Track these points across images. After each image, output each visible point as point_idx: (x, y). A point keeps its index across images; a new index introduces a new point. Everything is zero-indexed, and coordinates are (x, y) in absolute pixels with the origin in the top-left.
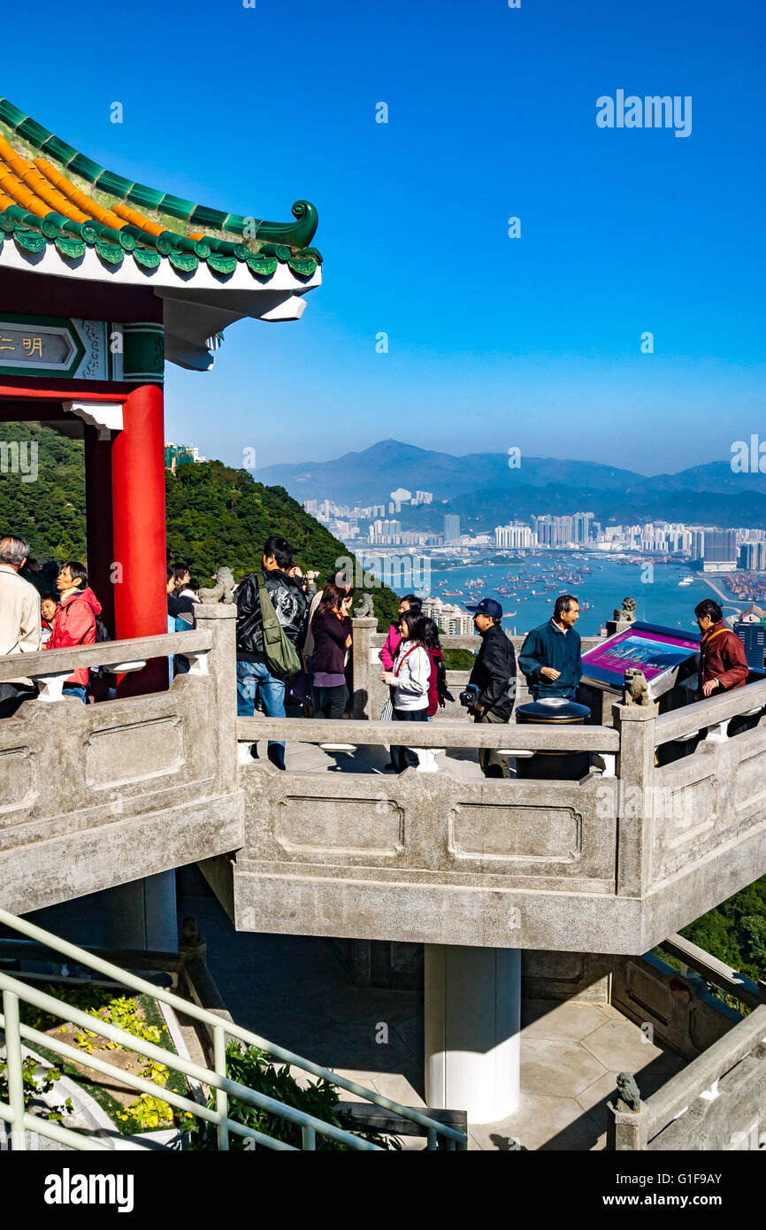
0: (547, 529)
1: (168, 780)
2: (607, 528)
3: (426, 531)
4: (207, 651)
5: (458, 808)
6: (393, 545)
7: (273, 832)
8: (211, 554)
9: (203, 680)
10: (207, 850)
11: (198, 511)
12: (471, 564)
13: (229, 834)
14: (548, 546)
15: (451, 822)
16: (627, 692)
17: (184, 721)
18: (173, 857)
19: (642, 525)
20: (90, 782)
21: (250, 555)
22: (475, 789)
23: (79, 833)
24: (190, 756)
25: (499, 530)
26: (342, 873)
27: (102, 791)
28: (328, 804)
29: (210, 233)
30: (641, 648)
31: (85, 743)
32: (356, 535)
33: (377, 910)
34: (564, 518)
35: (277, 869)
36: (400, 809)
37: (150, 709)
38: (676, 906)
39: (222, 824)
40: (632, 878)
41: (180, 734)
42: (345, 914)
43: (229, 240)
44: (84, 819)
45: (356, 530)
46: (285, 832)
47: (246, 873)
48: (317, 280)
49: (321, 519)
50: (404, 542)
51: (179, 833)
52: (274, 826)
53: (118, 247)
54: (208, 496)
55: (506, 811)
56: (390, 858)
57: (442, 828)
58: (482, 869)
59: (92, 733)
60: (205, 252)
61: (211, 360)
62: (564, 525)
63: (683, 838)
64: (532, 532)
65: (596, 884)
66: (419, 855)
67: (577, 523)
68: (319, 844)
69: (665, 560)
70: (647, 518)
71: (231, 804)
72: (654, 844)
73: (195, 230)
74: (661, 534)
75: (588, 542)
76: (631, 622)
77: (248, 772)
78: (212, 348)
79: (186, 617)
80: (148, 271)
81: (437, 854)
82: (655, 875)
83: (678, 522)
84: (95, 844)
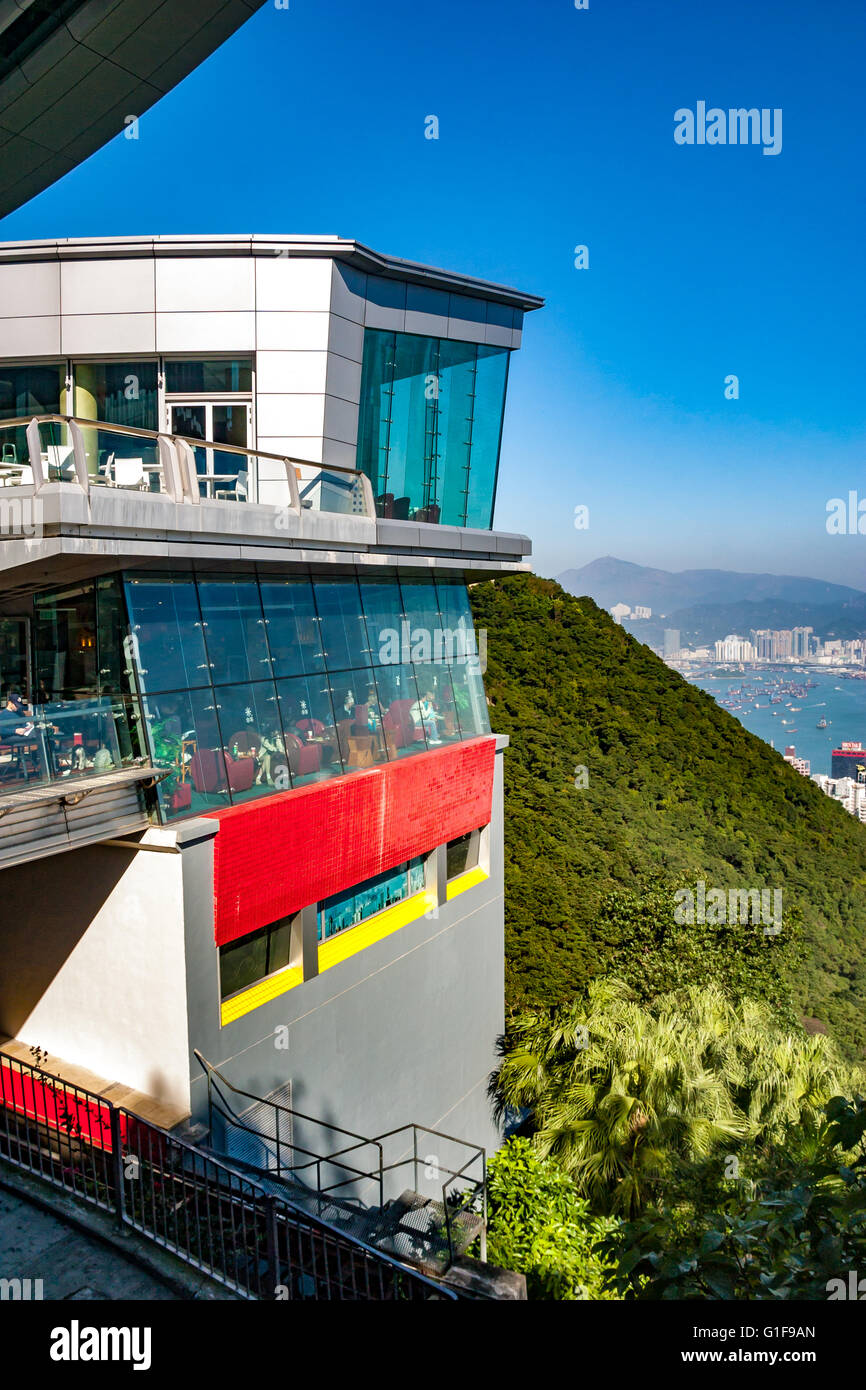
0: (767, 644)
2: (826, 643)
8: (543, 664)
14: (768, 660)
19: (862, 639)
25: (719, 644)
34: (784, 632)
62: (783, 640)
64: (752, 645)
67: (796, 637)
75: (808, 656)
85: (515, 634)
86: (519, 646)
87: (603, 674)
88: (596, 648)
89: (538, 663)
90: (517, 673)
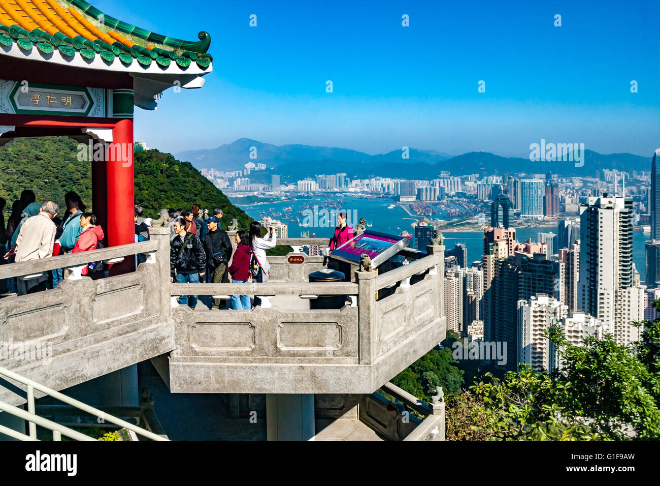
0: (323, 182)
1: (136, 317)
2: (353, 181)
3: (262, 183)
4: (155, 251)
5: (281, 325)
6: (246, 191)
7: (189, 341)
9: (153, 266)
10: (155, 352)
11: (146, 175)
12: (286, 199)
13: (167, 343)
14: (324, 190)
15: (278, 332)
16: (362, 265)
17: (144, 287)
18: (138, 356)
19: (370, 179)
20: (95, 320)
21: (173, 197)
22: (289, 315)
23: (90, 347)
24: (147, 304)
25: (299, 182)
26: (225, 360)
27: (102, 324)
28: (217, 326)
29: (157, 46)
30: (368, 243)
31: (93, 300)
32: (228, 186)
33: (242, 378)
34: (332, 176)
35: (192, 360)
36: (253, 327)
37: (126, 282)
38: (388, 368)
39: (163, 338)
40: (366, 356)
41: (142, 294)
42: (226, 381)
43: (167, 50)
44: (92, 340)
45: (228, 183)
46: (196, 341)
47: (176, 363)
48: (210, 69)
49: (209, 178)
50: (252, 189)
51: (141, 344)
52: (189, 338)
53: (111, 53)
54: (151, 167)
55: (305, 326)
56: (248, 352)
57: (274, 335)
58: (294, 355)
59: (97, 295)
60: (155, 56)
61: (156, 105)
62: (331, 179)
63: (390, 335)
64: (316, 183)
65: (349, 359)
66: (263, 349)
67: (338, 178)
68: (212, 346)
69: (381, 196)
70: (372, 176)
71: (168, 328)
72: (376, 339)
73: (150, 45)
74: (379, 183)
75: (344, 188)
76: (364, 230)
77: (176, 311)
78: (157, 99)
79: (144, 234)
80: (126, 65)
81: (271, 348)
82: (377, 354)
83: (388, 177)
84: (98, 352)
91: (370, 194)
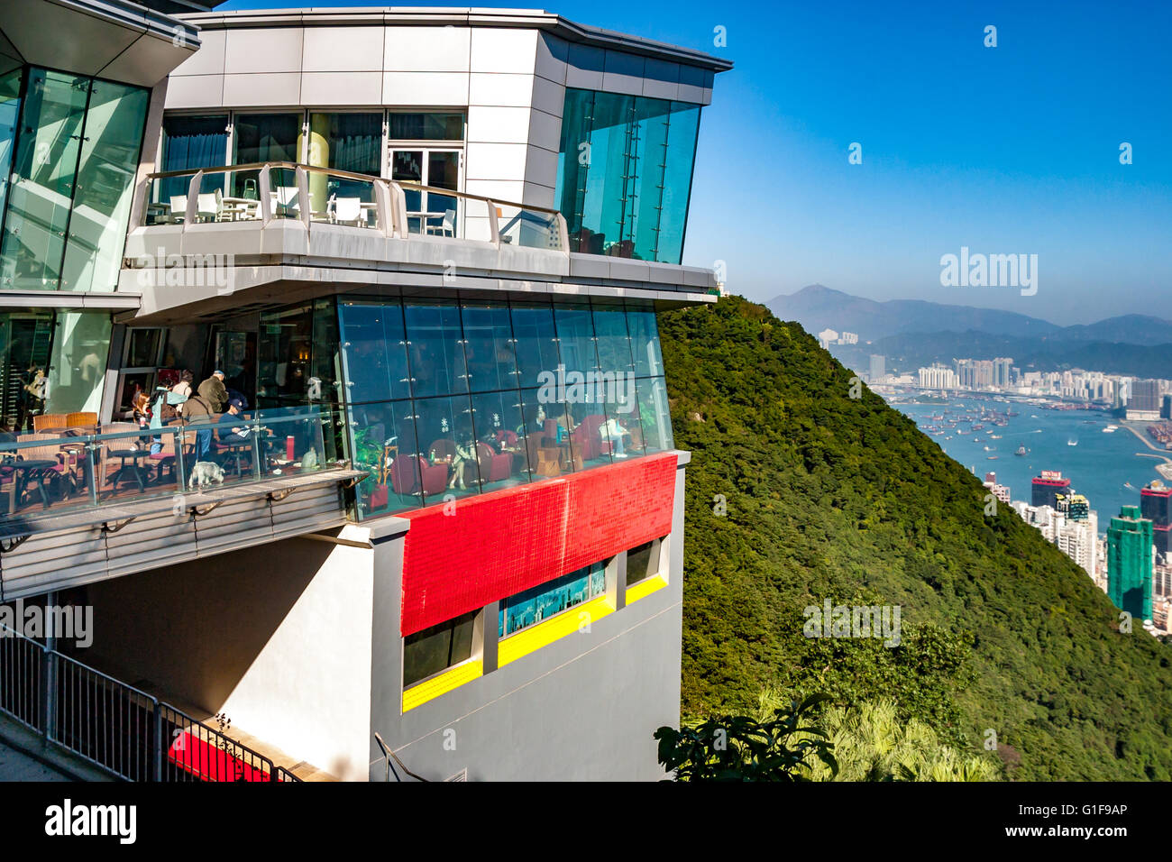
0: (969, 371)
2: (1026, 374)
8: (751, 384)
11: (735, 342)
12: (898, 402)
14: (970, 389)
19: (1061, 371)
25: (922, 371)
34: (986, 362)
62: (984, 369)
64: (955, 374)
67: (997, 367)
69: (1087, 406)
70: (1064, 366)
74: (1080, 381)
75: (1009, 387)
83: (1096, 371)
85: (726, 354)
86: (730, 366)
87: (809, 396)
88: (803, 370)
89: (748, 383)
90: (727, 392)
91: (1063, 401)
